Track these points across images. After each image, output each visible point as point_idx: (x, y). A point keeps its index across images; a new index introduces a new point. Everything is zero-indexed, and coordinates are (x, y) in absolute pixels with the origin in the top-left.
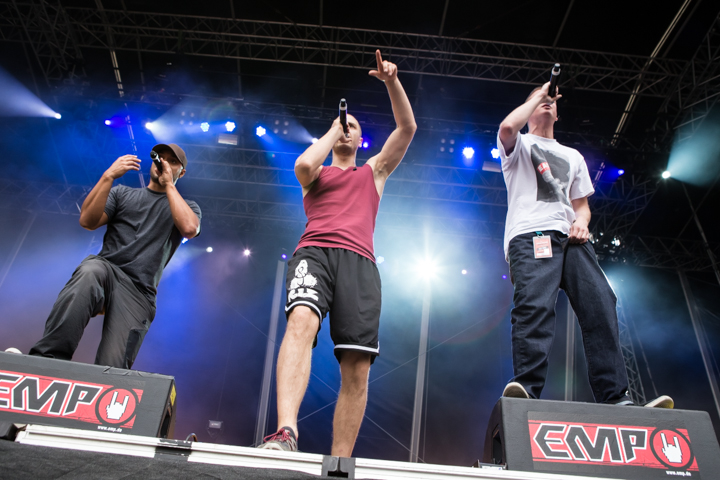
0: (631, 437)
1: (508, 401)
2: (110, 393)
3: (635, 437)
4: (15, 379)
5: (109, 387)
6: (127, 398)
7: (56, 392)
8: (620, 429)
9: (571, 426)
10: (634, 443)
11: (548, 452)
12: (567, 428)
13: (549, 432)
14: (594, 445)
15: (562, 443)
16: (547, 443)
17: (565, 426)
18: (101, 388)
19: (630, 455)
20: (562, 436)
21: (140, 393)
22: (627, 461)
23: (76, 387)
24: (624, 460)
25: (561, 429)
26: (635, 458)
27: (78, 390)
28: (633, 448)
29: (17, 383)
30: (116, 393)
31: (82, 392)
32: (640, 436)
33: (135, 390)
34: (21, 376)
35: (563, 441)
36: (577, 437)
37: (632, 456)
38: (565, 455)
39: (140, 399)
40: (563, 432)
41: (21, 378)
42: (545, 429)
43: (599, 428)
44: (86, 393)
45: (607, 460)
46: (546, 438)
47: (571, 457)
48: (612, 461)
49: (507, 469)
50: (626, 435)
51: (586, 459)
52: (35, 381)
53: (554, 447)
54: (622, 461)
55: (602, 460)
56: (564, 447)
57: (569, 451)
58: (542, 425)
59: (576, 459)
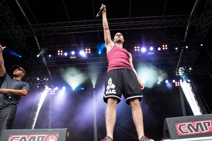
0: (206, 124)
1: (168, 119)
2: (49, 137)
3: (207, 124)
4: (19, 137)
5: (48, 135)
6: (54, 137)
7: (32, 139)
8: (202, 122)
9: (188, 124)
10: (207, 125)
11: (183, 133)
12: (187, 124)
13: (182, 126)
14: (196, 128)
15: (186, 129)
16: (182, 130)
17: (186, 124)
18: (46, 136)
19: (207, 129)
20: (186, 127)
21: (58, 135)
22: (206, 131)
23: (38, 137)
24: (205, 131)
25: (185, 125)
26: (208, 130)
27: (39, 137)
28: (207, 127)
29: (20, 139)
30: (51, 137)
31: (40, 138)
32: (209, 123)
33: (56, 135)
34: (21, 136)
35: (187, 128)
36: (190, 127)
37: (208, 129)
38: (188, 132)
39: (58, 137)
41: (21, 137)
42: (180, 126)
43: (196, 123)
44: (41, 138)
45: (200, 132)
46: (181, 128)
47: (190, 133)
48: (202, 132)
49: (171, 139)
50: (204, 123)
51: (194, 133)
52: (25, 137)
53: (184, 130)
54: (205, 132)
55: (199, 132)
56: (187, 130)
57: (189, 131)
58: (179, 124)
59: (191, 133)
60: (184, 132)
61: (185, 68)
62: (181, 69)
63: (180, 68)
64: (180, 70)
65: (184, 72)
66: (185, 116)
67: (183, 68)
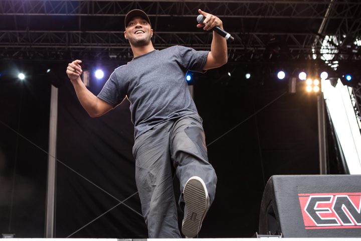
1: (279, 179)
9: (337, 196)
12: (334, 198)
13: (318, 203)
14: (359, 211)
15: (330, 212)
16: (317, 213)
17: (332, 196)
25: (328, 199)
35: (331, 210)
36: (343, 206)
38: (334, 222)
40: (330, 202)
42: (313, 201)
46: (315, 208)
47: (340, 223)
51: (353, 224)
53: (323, 215)
57: (337, 218)
58: (311, 197)
59: (344, 224)
60: (322, 219)
61: (342, 39)
62: (328, 41)
63: (327, 37)
64: (325, 43)
65: (336, 51)
66: (324, 173)
67: (335, 39)
